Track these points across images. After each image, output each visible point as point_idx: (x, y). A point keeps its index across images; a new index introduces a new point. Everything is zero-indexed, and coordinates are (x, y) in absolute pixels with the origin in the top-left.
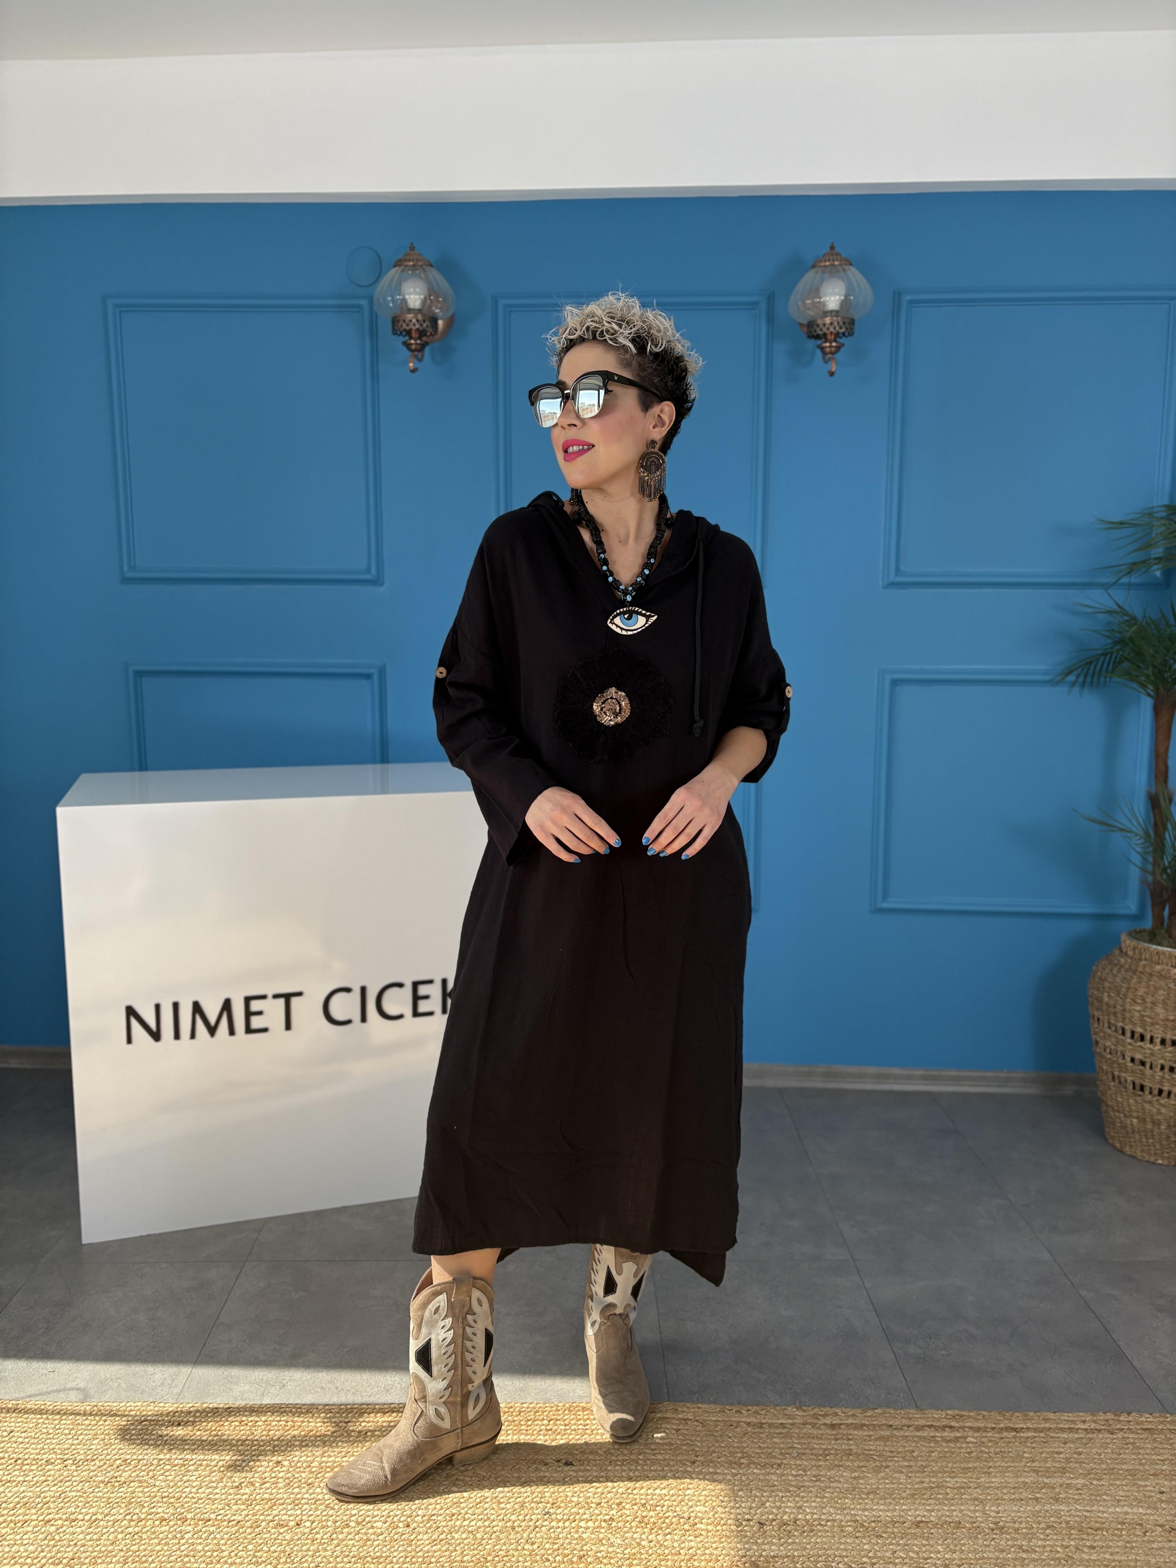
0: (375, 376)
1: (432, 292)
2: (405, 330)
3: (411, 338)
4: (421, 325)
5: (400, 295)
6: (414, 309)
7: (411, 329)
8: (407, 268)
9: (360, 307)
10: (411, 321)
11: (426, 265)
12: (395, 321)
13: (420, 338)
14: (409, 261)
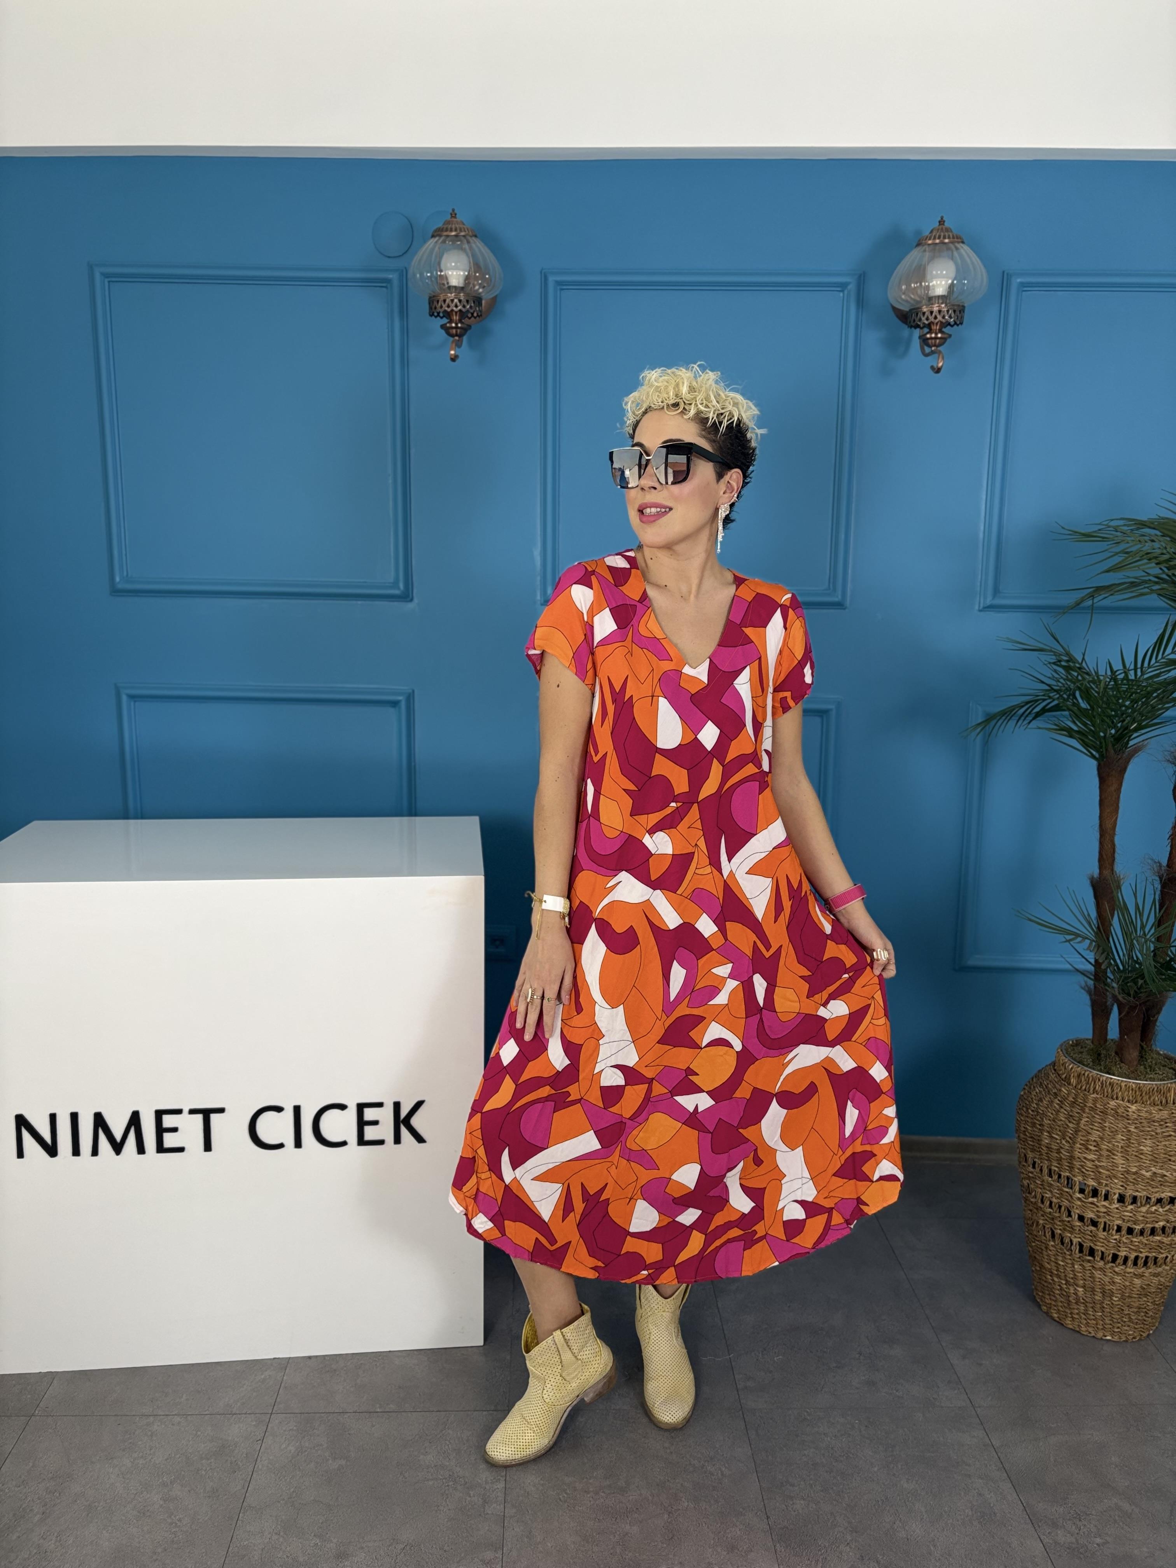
0: (405, 362)
1: (477, 266)
2: (445, 311)
3: (451, 322)
4: (464, 306)
5: (441, 271)
6: (455, 287)
7: (452, 310)
8: (449, 239)
9: (388, 281)
10: (452, 301)
11: (471, 237)
12: (433, 301)
13: (460, 321)
14: (451, 230)
